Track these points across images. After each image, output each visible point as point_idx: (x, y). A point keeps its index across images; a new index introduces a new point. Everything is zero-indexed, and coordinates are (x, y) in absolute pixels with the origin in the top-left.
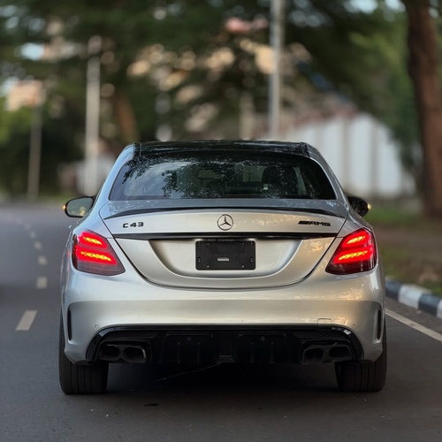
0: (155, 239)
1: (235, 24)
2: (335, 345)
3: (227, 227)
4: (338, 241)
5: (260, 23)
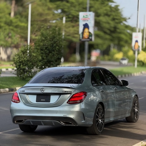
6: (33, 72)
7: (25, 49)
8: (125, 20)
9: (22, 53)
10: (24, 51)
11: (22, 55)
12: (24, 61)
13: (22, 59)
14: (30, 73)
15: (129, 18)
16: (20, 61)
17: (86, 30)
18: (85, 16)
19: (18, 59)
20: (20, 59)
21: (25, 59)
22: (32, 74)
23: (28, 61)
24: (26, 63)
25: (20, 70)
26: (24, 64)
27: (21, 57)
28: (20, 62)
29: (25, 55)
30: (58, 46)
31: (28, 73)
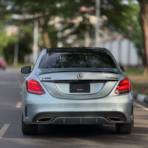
1: (83, 9)
5: (92, 8)
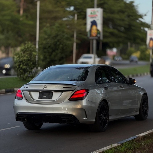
0: (30, 91)
2: (69, 119)
3: (45, 88)
4: (73, 92)
6: (34, 72)
7: (25, 48)
8: (141, 16)
9: (22, 52)
10: (24, 50)
11: (23, 54)
12: (24, 60)
13: (22, 58)
14: (31, 73)
15: (145, 15)
16: (20, 60)
17: (94, 27)
18: (93, 13)
19: (18, 59)
20: (20, 58)
21: (25, 58)
22: (33, 74)
23: (28, 60)
24: (26, 62)
25: (20, 70)
26: (24, 64)
27: (21, 56)
28: (20, 62)
29: (25, 54)
30: (62, 44)
31: (28, 73)
